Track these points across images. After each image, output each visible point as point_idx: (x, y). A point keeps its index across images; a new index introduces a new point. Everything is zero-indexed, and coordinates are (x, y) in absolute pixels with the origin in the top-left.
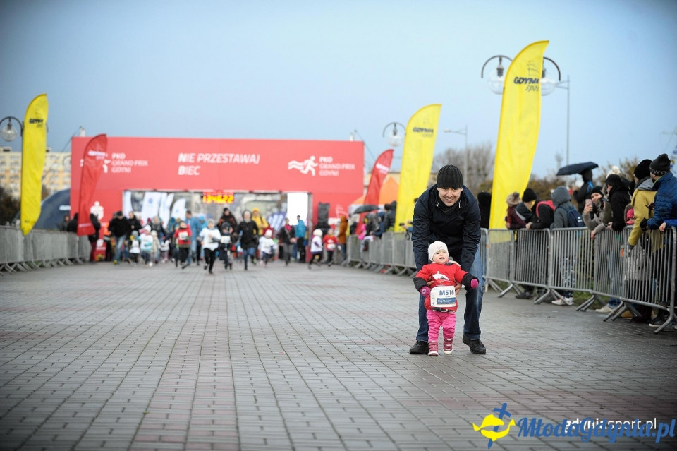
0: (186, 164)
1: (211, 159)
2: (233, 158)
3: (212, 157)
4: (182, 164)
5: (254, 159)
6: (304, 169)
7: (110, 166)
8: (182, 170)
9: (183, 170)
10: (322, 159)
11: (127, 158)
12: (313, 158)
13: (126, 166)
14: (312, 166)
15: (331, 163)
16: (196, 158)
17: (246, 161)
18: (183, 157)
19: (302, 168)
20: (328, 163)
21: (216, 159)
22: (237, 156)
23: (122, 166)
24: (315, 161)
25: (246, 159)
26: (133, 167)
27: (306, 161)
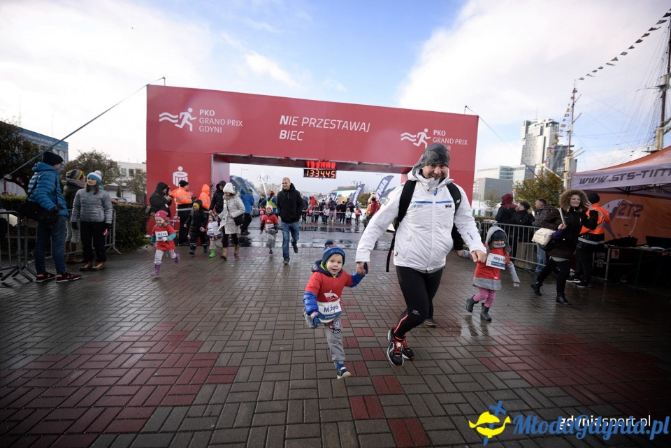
0: (288, 128)
1: (316, 124)
2: (342, 124)
3: (318, 122)
4: (284, 127)
5: (364, 127)
6: (417, 141)
7: (195, 123)
8: (283, 135)
9: (285, 135)
10: (435, 132)
11: (216, 117)
12: (426, 130)
13: (217, 125)
14: (424, 139)
15: (444, 137)
16: (299, 121)
17: (356, 130)
18: (284, 120)
19: (415, 140)
20: (441, 137)
21: (322, 125)
22: (346, 122)
23: (212, 125)
24: (428, 134)
25: (354, 127)
26: (225, 127)
27: (419, 134)
